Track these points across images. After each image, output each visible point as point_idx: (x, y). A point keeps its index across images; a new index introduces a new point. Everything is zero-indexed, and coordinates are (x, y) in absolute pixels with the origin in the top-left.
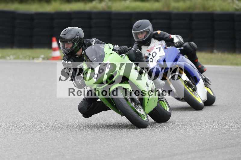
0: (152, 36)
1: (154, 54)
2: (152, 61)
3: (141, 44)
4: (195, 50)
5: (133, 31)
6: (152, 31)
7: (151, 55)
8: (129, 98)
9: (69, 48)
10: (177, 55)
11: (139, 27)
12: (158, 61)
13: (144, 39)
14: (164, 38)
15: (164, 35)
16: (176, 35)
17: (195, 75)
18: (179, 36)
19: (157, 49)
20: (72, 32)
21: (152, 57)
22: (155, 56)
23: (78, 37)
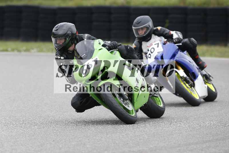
0: (152, 32)
1: (152, 50)
2: (151, 57)
3: (142, 40)
4: (195, 46)
7: (150, 51)
8: (117, 94)
9: (61, 44)
10: (175, 51)
11: (139, 23)
12: (155, 57)
13: (145, 35)
14: (164, 34)
15: (164, 31)
16: (176, 31)
17: (193, 71)
18: (179, 32)
19: (155, 44)
20: (64, 28)
21: (150, 53)
22: (153, 52)
23: (70, 33)
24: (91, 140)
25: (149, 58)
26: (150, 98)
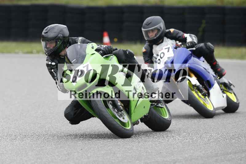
0: (164, 34)
1: (162, 55)
2: (160, 62)
3: (153, 43)
4: (212, 52)
5: (143, 29)
6: (164, 28)
7: (159, 56)
12: (165, 63)
13: (155, 38)
14: (177, 37)
15: (178, 34)
17: (208, 79)
18: (193, 35)
19: (165, 49)
21: (160, 58)
22: (163, 57)
23: (62, 35)
24: (121, 148)
25: (158, 63)
26: (152, 109)
